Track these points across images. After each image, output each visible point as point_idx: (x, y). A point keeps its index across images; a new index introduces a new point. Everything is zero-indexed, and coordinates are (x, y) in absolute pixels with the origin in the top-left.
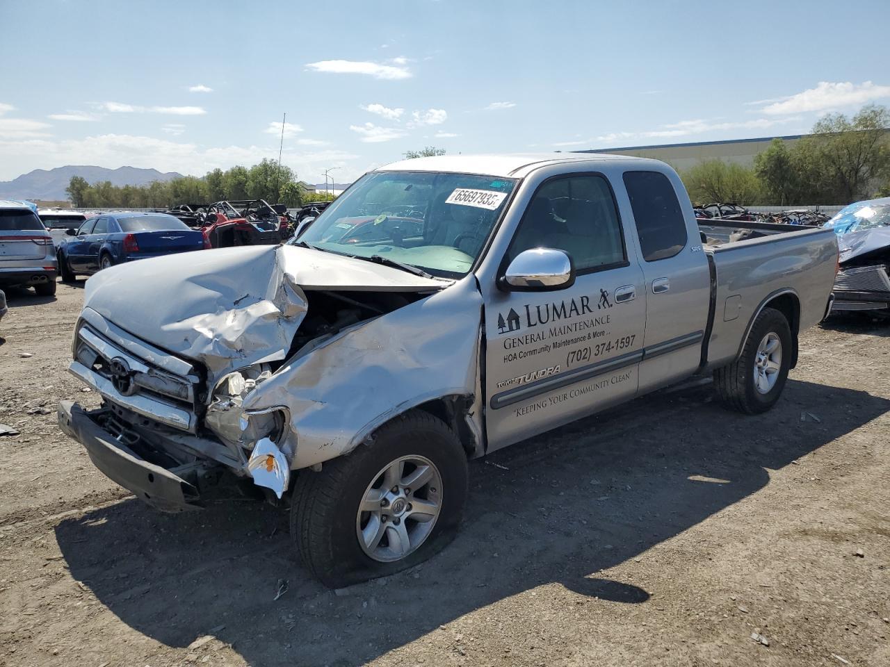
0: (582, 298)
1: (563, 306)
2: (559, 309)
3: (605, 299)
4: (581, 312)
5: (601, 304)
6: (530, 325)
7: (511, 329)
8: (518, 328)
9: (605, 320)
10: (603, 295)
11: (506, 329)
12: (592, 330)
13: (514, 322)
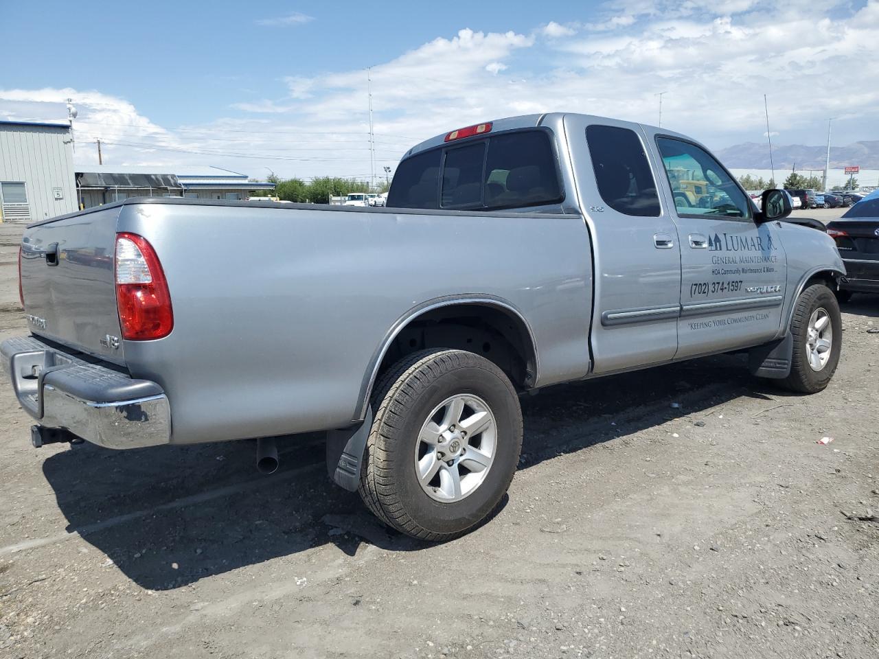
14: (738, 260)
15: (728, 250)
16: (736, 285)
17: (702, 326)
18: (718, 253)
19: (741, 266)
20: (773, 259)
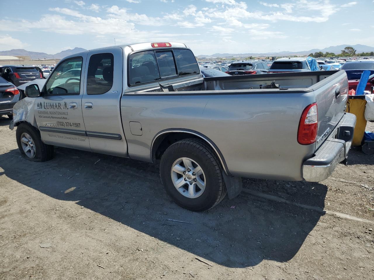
0: (59, 103)
1: (53, 105)
2: (52, 105)
3: (66, 106)
4: (58, 108)
5: (64, 107)
6: (44, 108)
7: (40, 108)
8: (42, 108)
9: (66, 114)
10: (65, 104)
11: (39, 108)
12: (63, 116)
13: (41, 106)
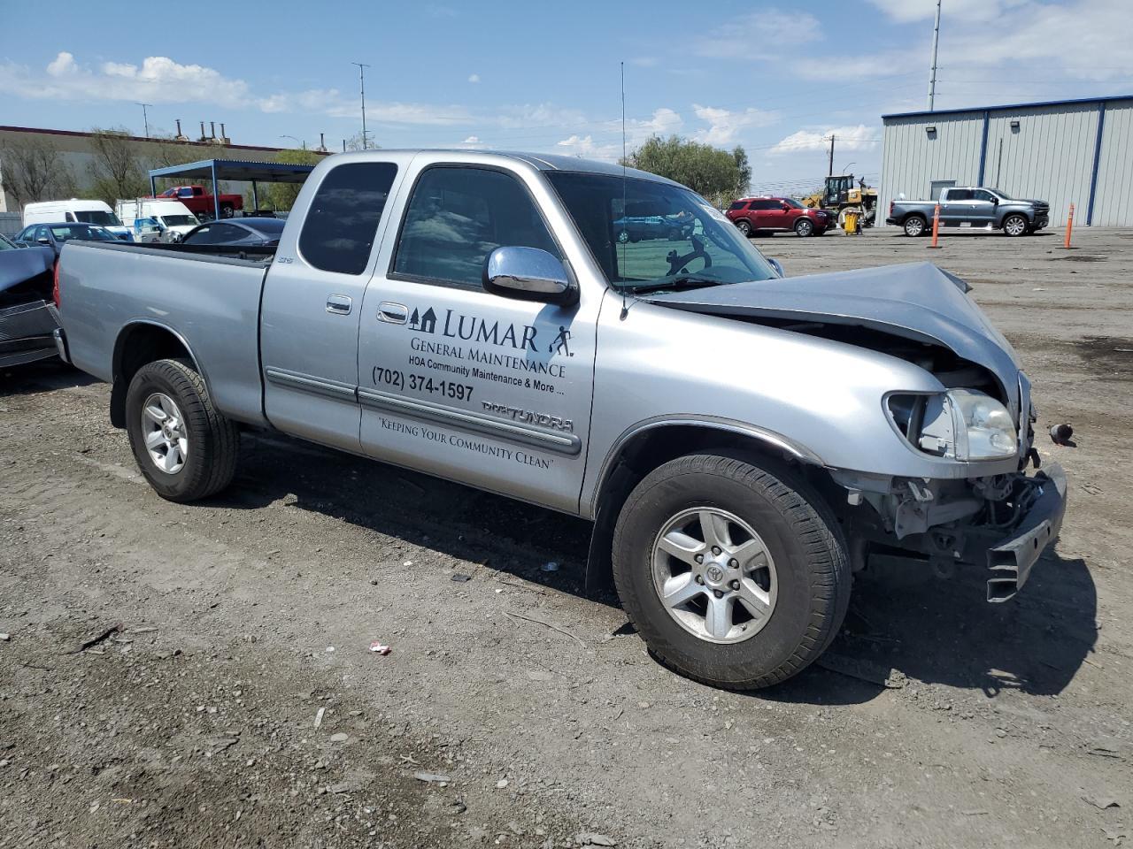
14: (465, 353)
15: (446, 334)
16: (459, 392)
17: (400, 429)
18: (426, 337)
19: (470, 365)
20: (555, 371)
